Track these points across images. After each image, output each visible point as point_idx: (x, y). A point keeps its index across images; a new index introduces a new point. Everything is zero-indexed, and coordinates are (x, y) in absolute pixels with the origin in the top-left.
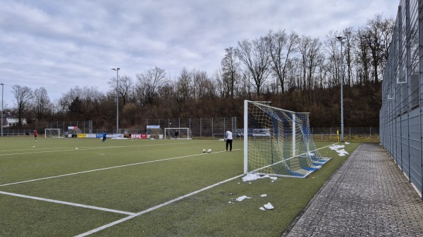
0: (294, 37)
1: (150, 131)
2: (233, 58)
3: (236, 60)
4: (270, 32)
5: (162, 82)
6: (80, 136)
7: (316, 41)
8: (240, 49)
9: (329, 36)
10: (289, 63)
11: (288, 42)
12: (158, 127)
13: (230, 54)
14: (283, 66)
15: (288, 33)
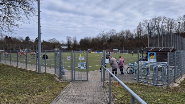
0: (165, 18)
1: (115, 51)
2: (141, 26)
3: (143, 26)
4: (155, 17)
5: (115, 34)
6: (92, 52)
7: (173, 19)
8: (144, 23)
9: (178, 18)
10: (162, 27)
11: (162, 20)
12: (117, 50)
13: (140, 24)
14: (160, 28)
15: (162, 17)
